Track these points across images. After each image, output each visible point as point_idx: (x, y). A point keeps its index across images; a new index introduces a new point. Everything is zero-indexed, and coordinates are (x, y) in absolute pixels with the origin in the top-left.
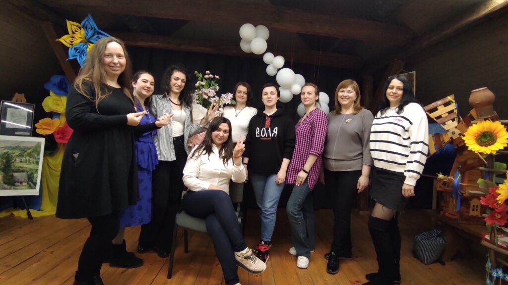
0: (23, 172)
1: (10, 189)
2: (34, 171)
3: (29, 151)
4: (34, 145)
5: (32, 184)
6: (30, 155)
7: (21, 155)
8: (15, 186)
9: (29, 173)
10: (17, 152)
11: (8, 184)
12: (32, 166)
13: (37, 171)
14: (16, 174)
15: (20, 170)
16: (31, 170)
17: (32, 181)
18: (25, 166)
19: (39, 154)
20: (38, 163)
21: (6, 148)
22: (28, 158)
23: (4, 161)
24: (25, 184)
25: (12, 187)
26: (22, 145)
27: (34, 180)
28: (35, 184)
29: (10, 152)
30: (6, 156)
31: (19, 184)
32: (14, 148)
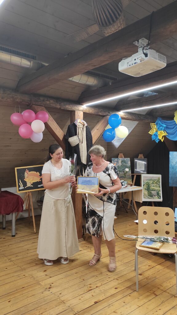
0: (154, 191)
1: (151, 198)
2: (159, 191)
3: (156, 181)
4: (157, 178)
5: (159, 197)
6: (156, 183)
7: (153, 183)
8: (152, 197)
9: (157, 191)
10: (151, 182)
11: (150, 196)
12: (158, 188)
13: (160, 190)
14: (152, 192)
15: (154, 190)
16: (158, 190)
17: (159, 195)
18: (155, 188)
19: (159, 183)
20: (160, 187)
21: (147, 180)
22: (156, 184)
23: (147, 186)
24: (156, 196)
25: (152, 198)
26: (153, 179)
27: (160, 195)
28: (160, 197)
29: (149, 182)
30: (147, 183)
31: (154, 196)
32: (150, 180)
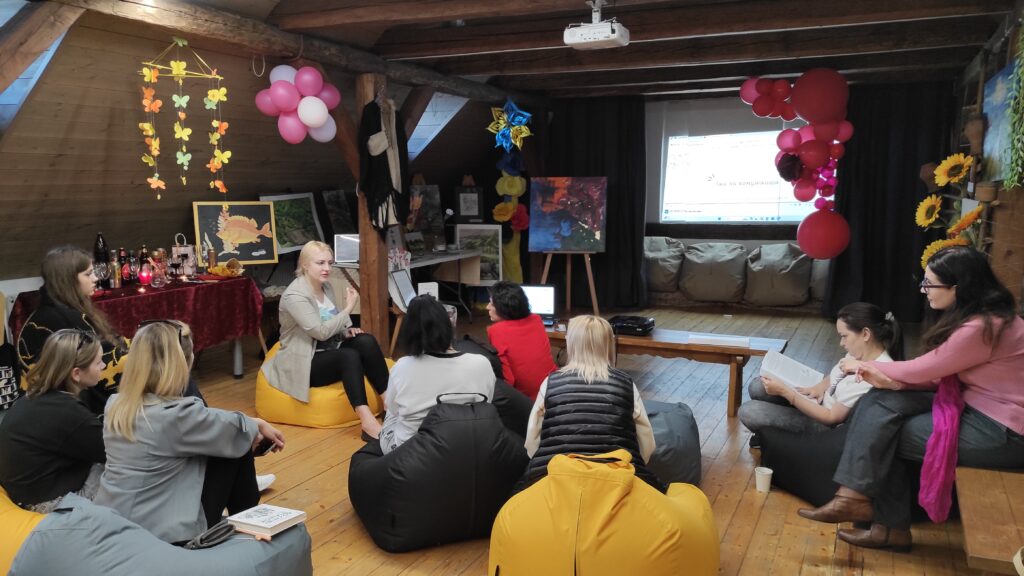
2: (495, 261)
3: (489, 240)
4: (492, 233)
5: (495, 274)
6: (490, 244)
7: (482, 245)
9: (491, 263)
10: (479, 242)
12: (493, 256)
13: (498, 261)
18: (488, 256)
19: (497, 243)
20: (498, 253)
21: (469, 237)
22: (489, 247)
24: (488, 275)
26: (482, 234)
27: (497, 270)
28: (498, 275)
29: (473, 241)
31: (484, 274)
32: (476, 237)
